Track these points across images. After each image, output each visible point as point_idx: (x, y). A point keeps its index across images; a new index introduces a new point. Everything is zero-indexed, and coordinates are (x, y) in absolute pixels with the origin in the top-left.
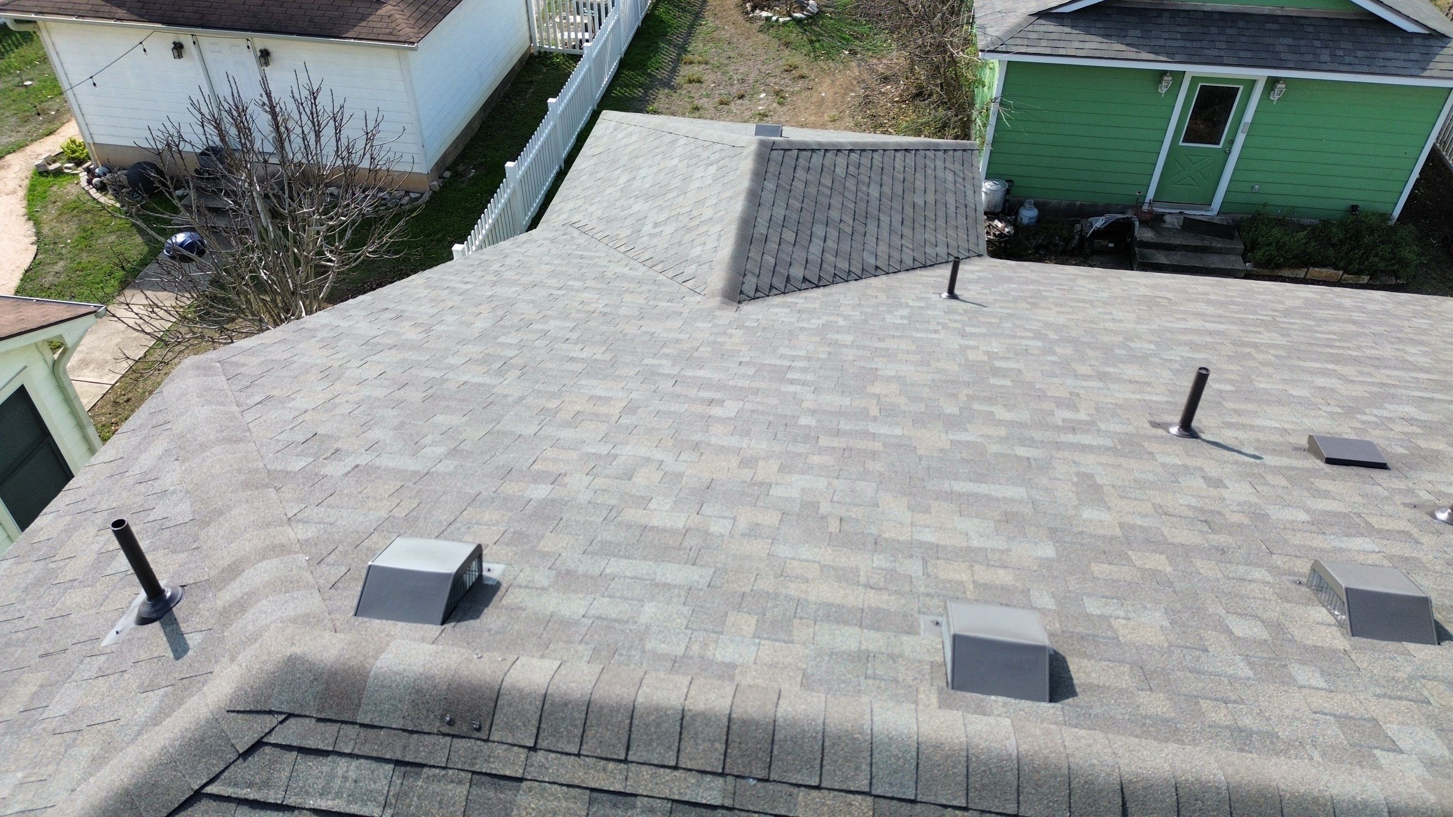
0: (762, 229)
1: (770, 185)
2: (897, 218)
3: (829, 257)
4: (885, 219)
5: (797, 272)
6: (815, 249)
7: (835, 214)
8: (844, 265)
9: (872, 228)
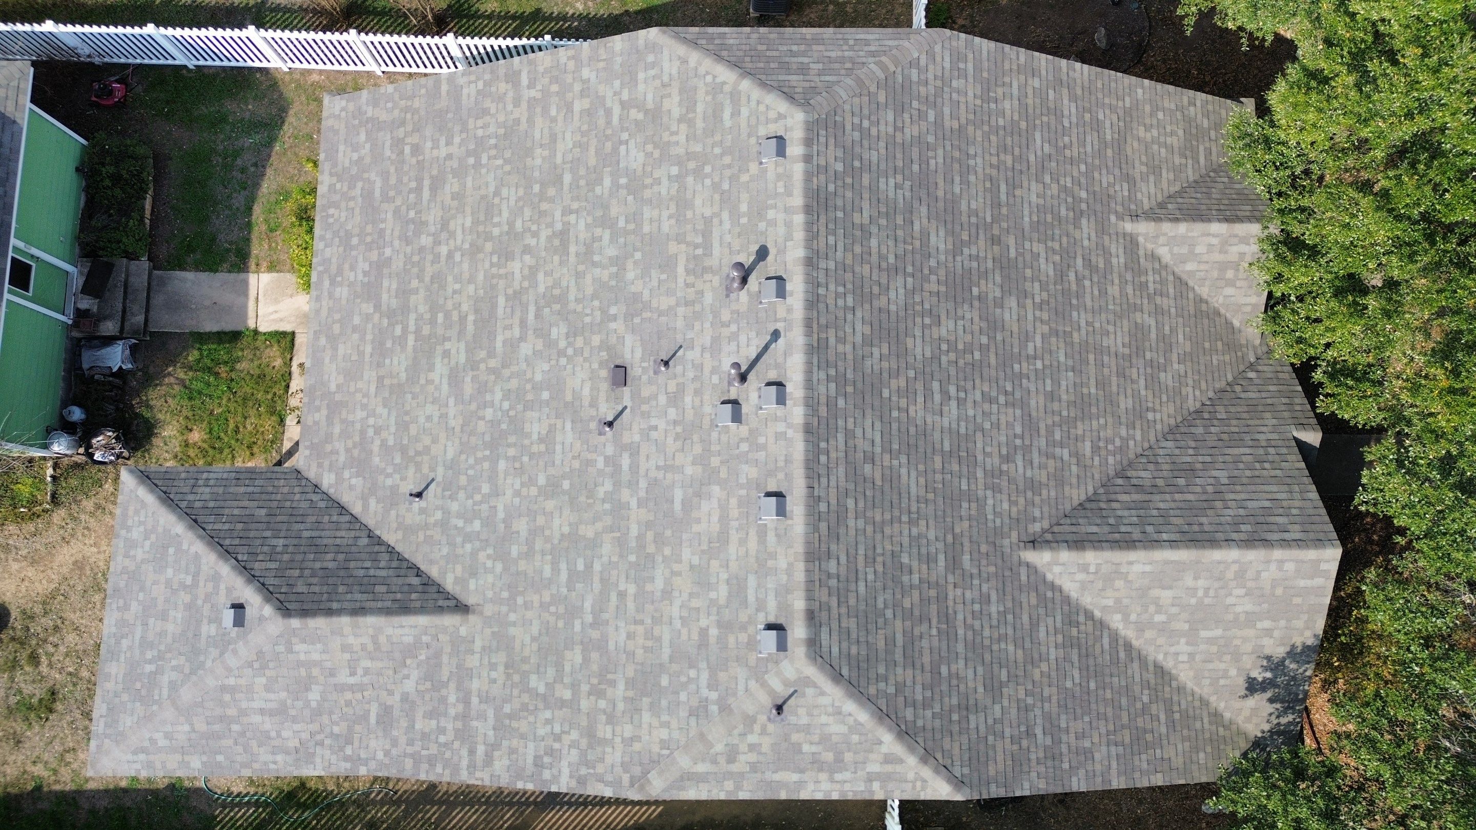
0: (389, 604)
1: (335, 605)
2: (301, 526)
3: (383, 564)
4: (306, 534)
5: (415, 581)
6: (383, 573)
7: (331, 565)
8: (386, 556)
9: (325, 541)
